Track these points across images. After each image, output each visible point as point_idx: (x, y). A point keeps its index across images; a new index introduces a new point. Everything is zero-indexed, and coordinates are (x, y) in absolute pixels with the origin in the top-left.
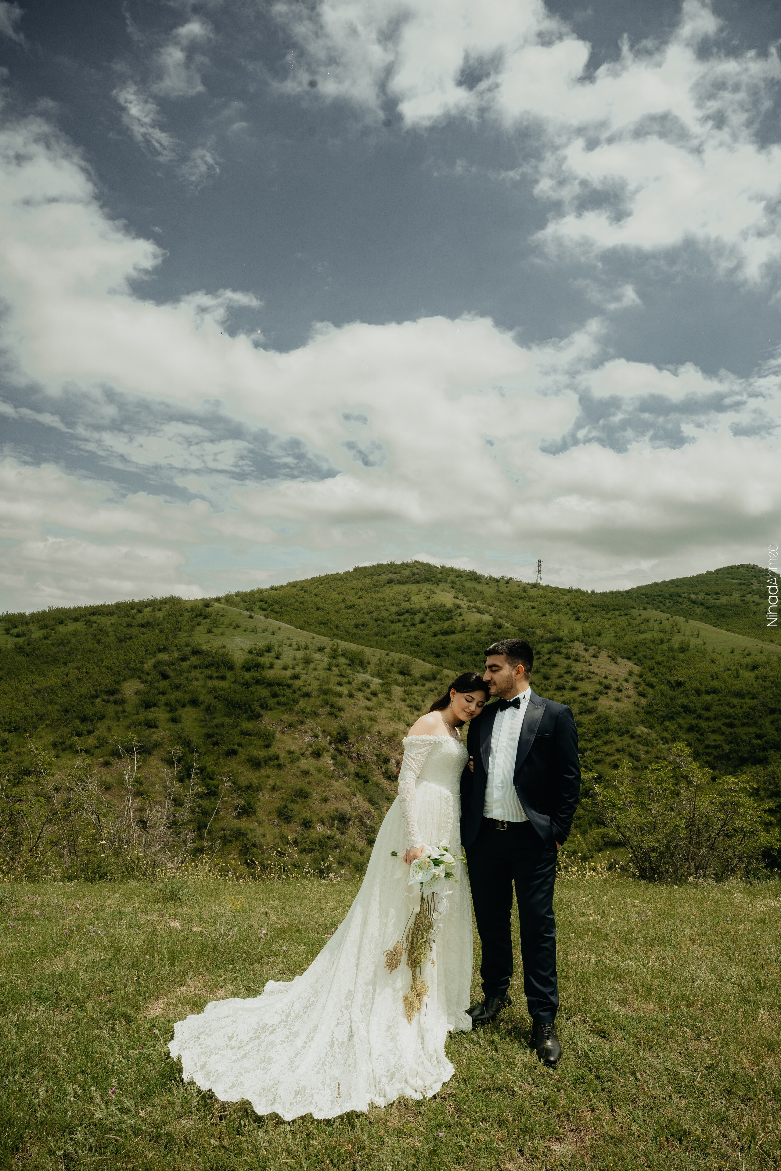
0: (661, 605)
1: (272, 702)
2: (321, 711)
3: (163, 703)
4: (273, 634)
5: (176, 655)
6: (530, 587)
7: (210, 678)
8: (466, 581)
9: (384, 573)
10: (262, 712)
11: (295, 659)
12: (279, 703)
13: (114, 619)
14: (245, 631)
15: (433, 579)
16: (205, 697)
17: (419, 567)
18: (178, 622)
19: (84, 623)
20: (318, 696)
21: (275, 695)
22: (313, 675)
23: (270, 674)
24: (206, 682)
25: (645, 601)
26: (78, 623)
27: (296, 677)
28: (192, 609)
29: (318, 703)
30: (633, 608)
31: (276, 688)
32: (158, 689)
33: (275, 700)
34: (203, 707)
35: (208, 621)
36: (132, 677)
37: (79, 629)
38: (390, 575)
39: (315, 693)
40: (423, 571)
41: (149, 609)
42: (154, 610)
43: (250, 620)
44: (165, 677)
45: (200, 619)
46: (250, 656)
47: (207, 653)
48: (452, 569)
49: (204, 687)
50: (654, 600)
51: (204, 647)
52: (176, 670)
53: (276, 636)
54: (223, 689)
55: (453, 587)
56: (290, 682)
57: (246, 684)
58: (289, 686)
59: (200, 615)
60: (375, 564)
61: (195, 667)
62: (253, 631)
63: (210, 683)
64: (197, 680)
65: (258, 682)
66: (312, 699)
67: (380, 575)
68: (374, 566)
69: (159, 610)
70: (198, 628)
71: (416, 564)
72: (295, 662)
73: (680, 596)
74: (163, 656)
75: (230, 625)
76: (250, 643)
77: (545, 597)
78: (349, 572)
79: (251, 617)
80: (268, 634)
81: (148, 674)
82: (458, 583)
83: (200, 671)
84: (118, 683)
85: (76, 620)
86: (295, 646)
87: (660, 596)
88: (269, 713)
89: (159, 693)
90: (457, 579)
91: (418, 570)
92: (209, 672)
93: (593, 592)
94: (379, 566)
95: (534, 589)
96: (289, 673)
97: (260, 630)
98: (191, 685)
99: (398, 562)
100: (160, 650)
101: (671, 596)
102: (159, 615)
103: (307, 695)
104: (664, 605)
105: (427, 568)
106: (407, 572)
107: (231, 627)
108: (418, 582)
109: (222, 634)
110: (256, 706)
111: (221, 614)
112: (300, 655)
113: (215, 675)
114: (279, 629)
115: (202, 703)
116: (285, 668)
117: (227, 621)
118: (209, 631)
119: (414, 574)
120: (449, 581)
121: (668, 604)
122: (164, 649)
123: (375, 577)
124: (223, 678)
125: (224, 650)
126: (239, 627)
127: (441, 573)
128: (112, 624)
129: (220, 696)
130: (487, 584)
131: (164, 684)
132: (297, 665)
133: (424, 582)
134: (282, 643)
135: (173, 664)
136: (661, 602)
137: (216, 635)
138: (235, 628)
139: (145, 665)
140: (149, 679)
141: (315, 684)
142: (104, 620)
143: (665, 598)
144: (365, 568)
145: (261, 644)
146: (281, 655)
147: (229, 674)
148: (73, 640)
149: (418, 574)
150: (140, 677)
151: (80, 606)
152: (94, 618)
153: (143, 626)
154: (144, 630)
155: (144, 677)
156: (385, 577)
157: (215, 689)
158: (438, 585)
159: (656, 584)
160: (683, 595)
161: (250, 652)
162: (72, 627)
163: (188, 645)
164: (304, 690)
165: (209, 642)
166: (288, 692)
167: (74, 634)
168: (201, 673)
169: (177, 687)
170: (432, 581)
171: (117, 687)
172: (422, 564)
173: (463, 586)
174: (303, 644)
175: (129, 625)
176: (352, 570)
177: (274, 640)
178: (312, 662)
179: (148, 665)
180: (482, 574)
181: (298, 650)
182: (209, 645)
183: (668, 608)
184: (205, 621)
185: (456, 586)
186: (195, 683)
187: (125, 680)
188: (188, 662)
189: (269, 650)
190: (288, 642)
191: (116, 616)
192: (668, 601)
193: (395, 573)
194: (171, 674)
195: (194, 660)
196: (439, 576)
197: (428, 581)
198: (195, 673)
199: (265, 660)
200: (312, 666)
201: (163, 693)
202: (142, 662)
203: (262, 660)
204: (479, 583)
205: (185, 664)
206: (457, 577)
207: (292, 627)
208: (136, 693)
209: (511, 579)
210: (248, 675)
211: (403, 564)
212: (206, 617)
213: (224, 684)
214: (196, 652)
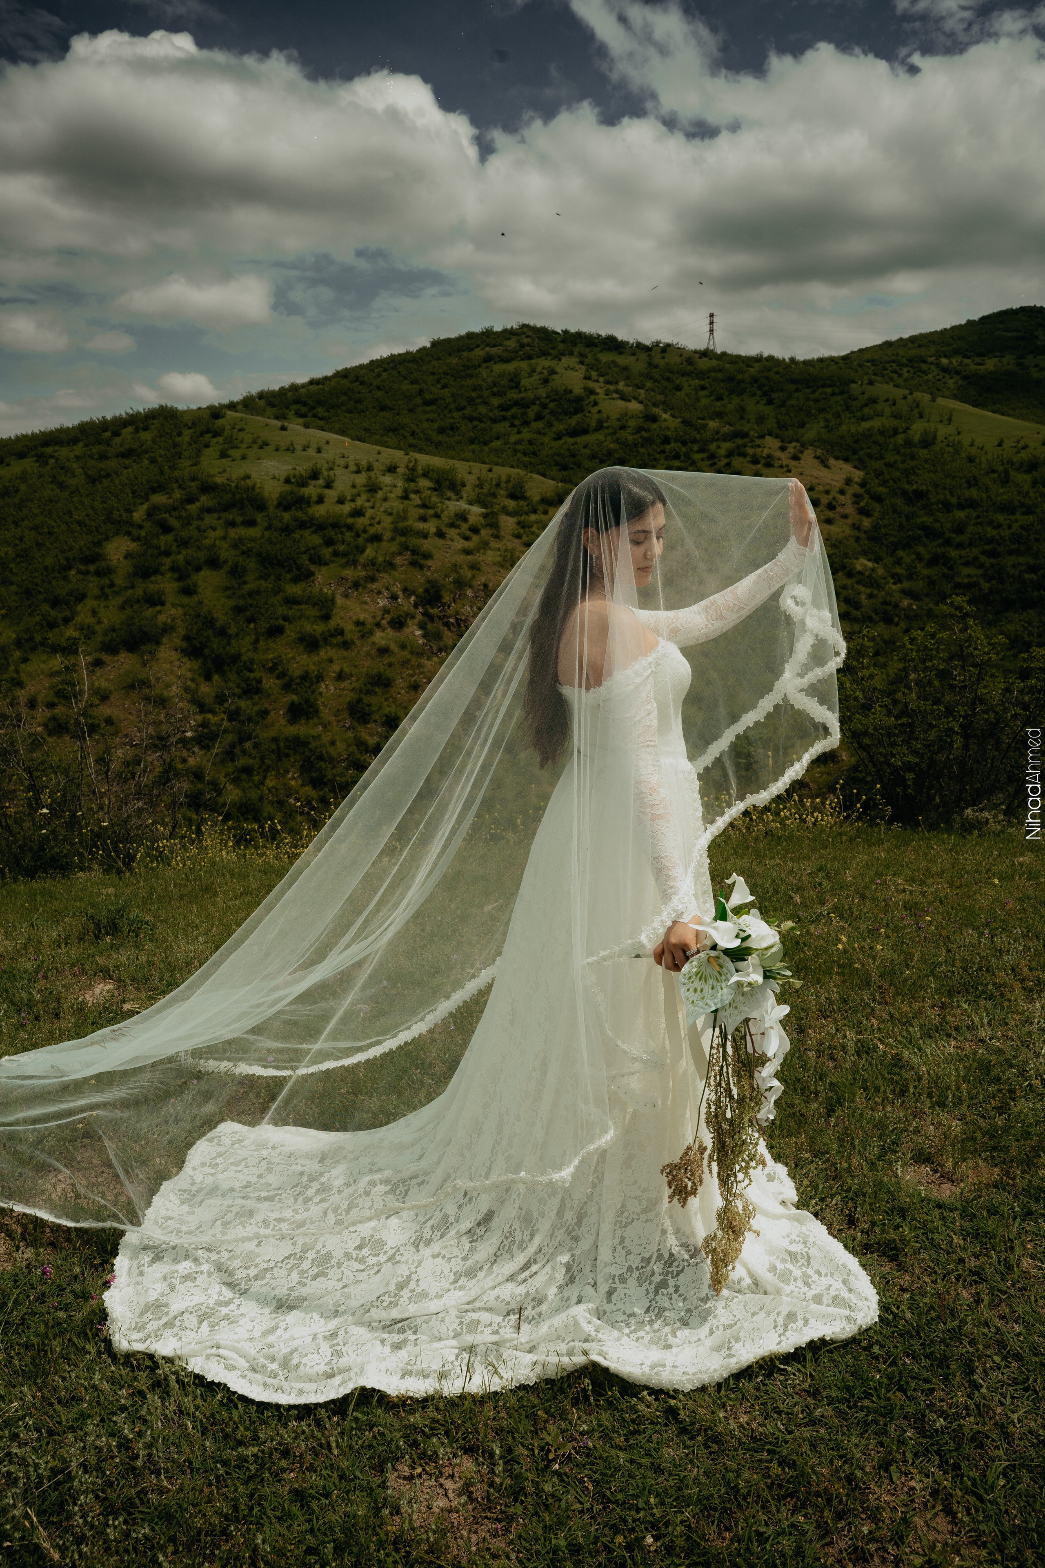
0: (895, 376)
1: (327, 552)
2: (398, 560)
3: (167, 567)
4: (319, 451)
5: (178, 495)
6: (697, 356)
7: (233, 524)
8: (601, 351)
9: (478, 346)
10: (313, 568)
11: (354, 486)
12: (336, 554)
13: (78, 449)
14: (277, 450)
15: (551, 351)
16: (226, 553)
17: (530, 334)
18: (175, 445)
19: (35, 458)
20: (393, 539)
21: (329, 542)
22: (382, 509)
23: (319, 511)
24: (227, 532)
25: (870, 371)
26: (26, 460)
27: (358, 513)
28: (194, 424)
29: (394, 547)
30: (854, 382)
31: (330, 532)
32: (158, 548)
33: (330, 549)
34: (226, 568)
35: (220, 439)
36: (117, 533)
37: (29, 469)
38: (488, 349)
39: (387, 535)
40: (537, 340)
41: (130, 429)
42: (137, 431)
43: (284, 433)
44: (166, 529)
45: (207, 437)
46: (288, 488)
47: (224, 489)
48: (579, 335)
49: (224, 538)
50: (885, 369)
51: (219, 480)
53: (323, 455)
54: (253, 540)
55: (582, 363)
56: (350, 521)
57: (287, 530)
58: (350, 528)
59: (208, 432)
60: (463, 333)
61: (209, 511)
62: (288, 450)
63: (234, 533)
64: (214, 529)
65: (303, 525)
66: (384, 544)
67: (471, 350)
68: (461, 338)
69: (146, 429)
70: (207, 452)
71: (525, 330)
72: (355, 491)
73: (925, 362)
74: (159, 499)
75: (254, 442)
76: (285, 467)
77: (720, 370)
78: (424, 348)
79: (283, 428)
80: (311, 452)
81: (140, 527)
82: (590, 356)
83: (216, 515)
84: (98, 544)
85: (22, 455)
86: (353, 468)
87: (893, 362)
88: (324, 569)
89: (160, 554)
90: (588, 350)
91: (529, 339)
92: (229, 516)
93: (792, 360)
94: (470, 336)
95: (705, 359)
96: (347, 508)
97: (299, 448)
98: (206, 538)
99: (498, 328)
100: (154, 490)
101: (910, 361)
102: (146, 436)
103: (377, 538)
104: (900, 376)
105: (542, 335)
106: (512, 344)
107: (255, 447)
108: (530, 358)
109: (244, 458)
110: (304, 560)
111: (238, 427)
112: (361, 479)
113: (239, 519)
114: (328, 443)
115: (225, 562)
116: (341, 501)
117: (248, 438)
118: (224, 455)
119: (522, 346)
120: (576, 353)
121: (906, 375)
122: (158, 488)
123: (465, 354)
124: (252, 523)
125: (248, 481)
126: (267, 445)
127: (563, 341)
128: (77, 457)
129: (250, 550)
130: (634, 354)
131: (165, 540)
132: (359, 495)
133: (539, 357)
134: (334, 463)
135: (175, 509)
136: (895, 372)
137: (233, 460)
138: (261, 448)
139: (135, 514)
140: (143, 534)
141: (387, 521)
142: (65, 453)
143: (902, 365)
144: (448, 340)
145: (303, 468)
146: (333, 482)
147: (259, 517)
148: (23, 487)
149: (528, 345)
150: (129, 534)
151: (24, 433)
152: (49, 449)
153: (123, 455)
154: (127, 462)
155: (135, 532)
156: (479, 353)
157: (240, 539)
158: (560, 360)
159: (888, 344)
160: (930, 359)
161: (287, 481)
162: (17, 467)
163: (193, 479)
164: (372, 531)
165: (224, 471)
166: (348, 536)
167: (23, 477)
168: (219, 519)
169: (184, 543)
170: (550, 354)
171: (97, 550)
172: (534, 329)
173: (597, 360)
174: (364, 463)
175: (103, 457)
176: (428, 345)
177: (321, 461)
178: (381, 489)
179: (138, 515)
180: (625, 339)
181: (358, 472)
182: (226, 476)
183: (906, 380)
184: (215, 440)
185: (587, 361)
186: (211, 533)
187: (107, 539)
188: (198, 504)
189: (315, 475)
190: (342, 462)
191: (81, 444)
192: (905, 370)
193: (494, 346)
194: (174, 522)
195: (205, 500)
196: (561, 346)
197: (544, 354)
198: (209, 519)
199: (311, 490)
200: (380, 494)
201: (167, 554)
202: (129, 511)
203: (306, 491)
204: (621, 353)
205: (193, 508)
206: (588, 346)
207: (347, 439)
208: (126, 557)
209: (668, 345)
210: (287, 516)
211: (505, 331)
212: (216, 434)
213: (253, 532)
214: (207, 488)
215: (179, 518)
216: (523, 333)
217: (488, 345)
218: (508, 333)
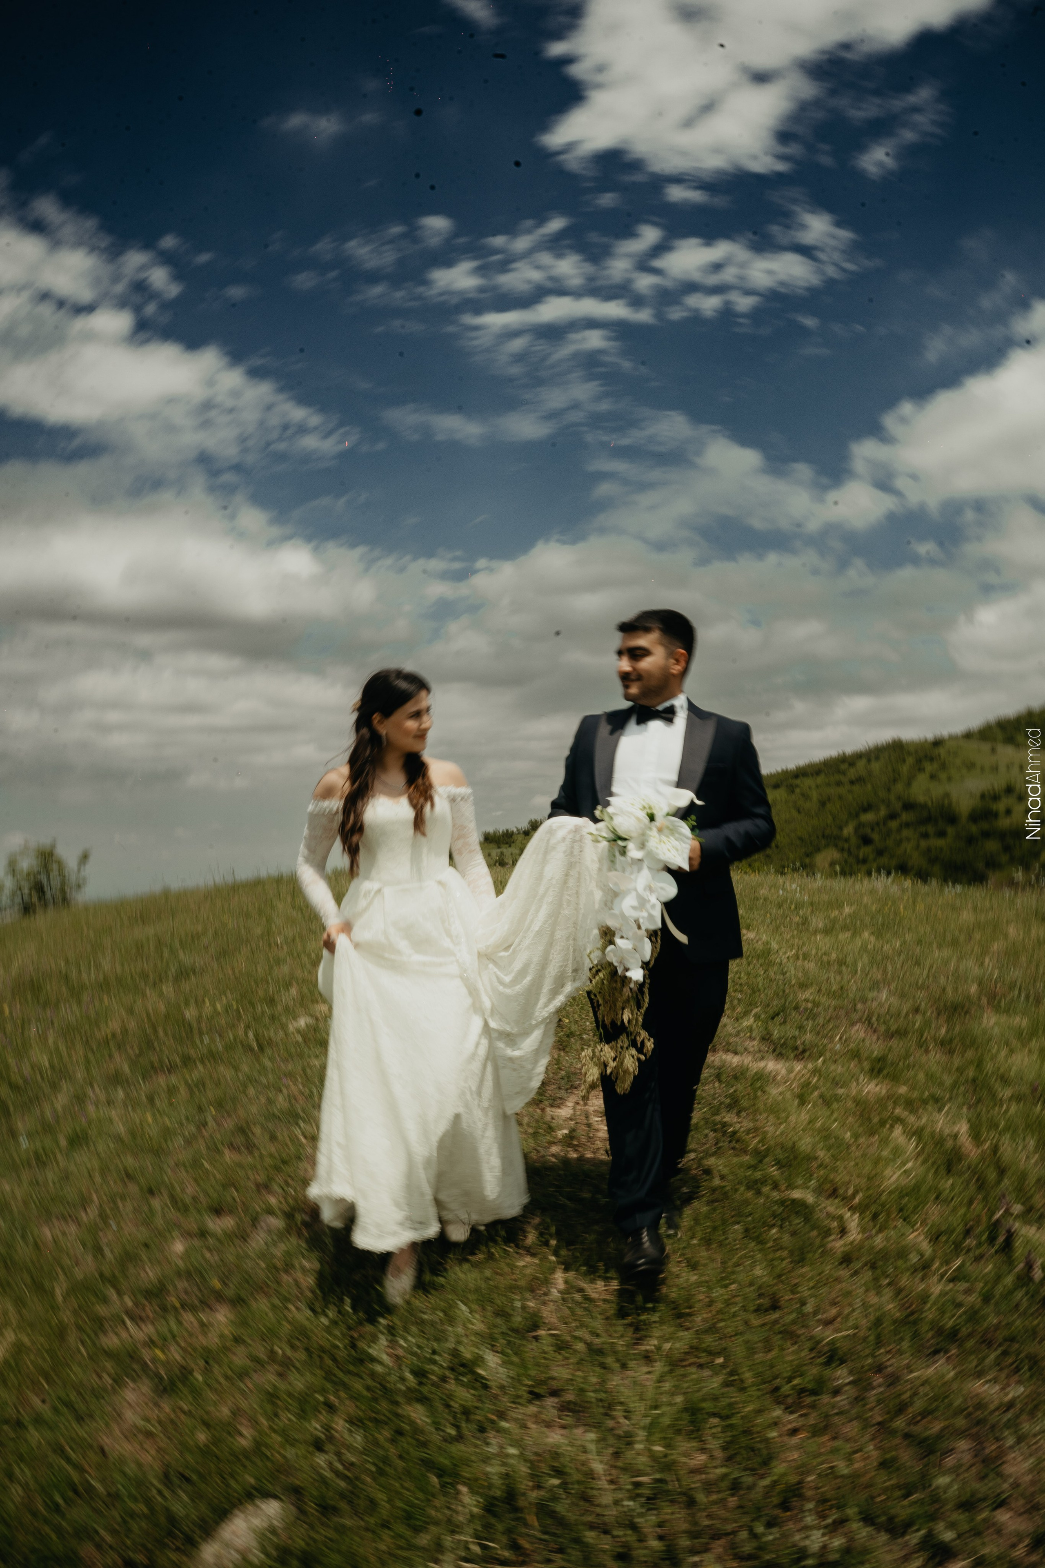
5: (883, 812)
7: (925, 836)
13: (820, 779)
14: (982, 770)
23: (1005, 823)
24: (919, 843)
28: (918, 752)
31: (1008, 840)
32: (857, 857)
33: (1007, 855)
35: (935, 764)
36: (827, 846)
41: (864, 760)
42: (870, 761)
43: (993, 755)
44: (866, 841)
45: (925, 762)
46: (981, 803)
47: (924, 806)
49: (917, 848)
51: (921, 799)
52: (881, 831)
54: (941, 849)
57: (972, 840)
59: (927, 759)
61: (907, 825)
62: (992, 769)
63: (924, 844)
64: (909, 841)
65: (987, 835)
69: (877, 759)
70: (921, 775)
74: (868, 817)
75: (964, 766)
76: (985, 784)
79: (993, 751)
80: (1013, 772)
81: (847, 840)
83: (913, 829)
84: (809, 855)
89: (859, 863)
92: (923, 829)
97: (1002, 767)
98: (899, 848)
100: (864, 810)
102: (876, 766)
107: (964, 769)
109: (950, 779)
110: (979, 866)
111: (954, 754)
113: (932, 831)
115: (912, 869)
117: (959, 761)
118: (933, 777)
122: (867, 808)
124: (942, 834)
125: (947, 798)
126: (975, 766)
128: (817, 786)
129: (936, 858)
131: (867, 851)
135: (878, 824)
137: (940, 782)
138: (969, 770)
139: (845, 830)
140: (846, 846)
142: (808, 782)
145: (1001, 785)
147: (951, 829)
150: (836, 846)
152: (798, 782)
153: (852, 782)
154: (855, 787)
155: (841, 844)
157: (929, 850)
161: (983, 797)
163: (901, 799)
165: (929, 791)
168: (915, 832)
169: (880, 853)
171: (808, 861)
175: (839, 784)
179: (848, 830)
182: (929, 795)
184: (930, 765)
186: (906, 844)
187: (818, 850)
188: (899, 820)
189: (1007, 792)
191: (822, 776)
194: (875, 836)
195: (905, 817)
198: (905, 833)
199: (1002, 805)
201: (864, 862)
202: (841, 828)
203: (997, 806)
205: (894, 824)
208: (830, 866)
210: (975, 828)
212: (932, 759)
213: (940, 842)
214: (909, 806)
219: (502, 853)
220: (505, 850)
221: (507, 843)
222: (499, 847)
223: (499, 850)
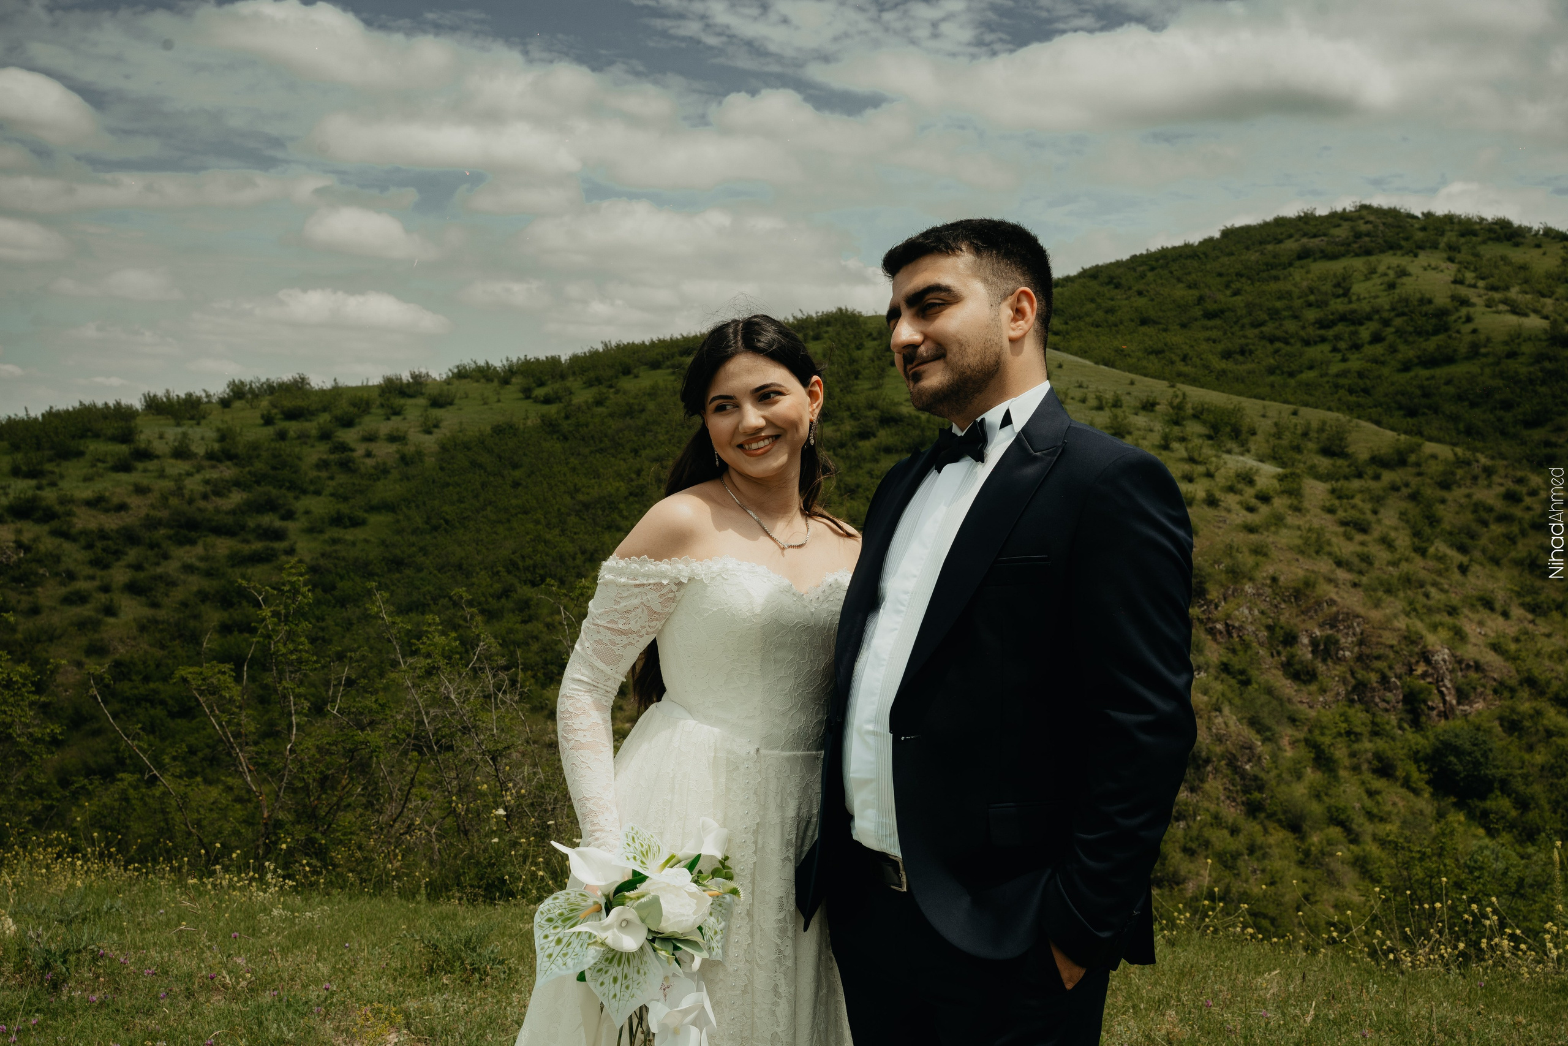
5: (848, 426)
8: (1484, 243)
9: (1290, 236)
15: (1403, 243)
17: (1372, 218)
18: (853, 361)
19: (670, 370)
26: (659, 371)
37: (661, 384)
38: (1305, 240)
40: (1381, 227)
48: (1450, 219)
52: (848, 457)
55: (1451, 260)
60: (1269, 218)
67: (1280, 242)
68: (1266, 225)
69: (817, 338)
71: (1364, 213)
78: (1211, 240)
82: (1464, 249)
85: (655, 365)
86: (1093, 402)
90: (1463, 240)
91: (1369, 227)
94: (1280, 222)
99: (1322, 211)
105: (1390, 220)
106: (1342, 232)
108: (1368, 253)
112: (1103, 418)
114: (1060, 366)
119: (1358, 236)
120: (1442, 245)
123: (1270, 247)
127: (1423, 229)
130: (1538, 246)
133: (1382, 251)
134: (1066, 395)
135: (842, 445)
144: (1247, 230)
148: (651, 406)
149: (1368, 234)
151: (661, 337)
156: (1291, 245)
158: (1416, 256)
162: (646, 380)
163: (872, 406)
167: (653, 393)
170: (1401, 248)
172: (1379, 212)
173: (1476, 255)
174: (1109, 396)
176: (1217, 235)
178: (1130, 433)
180: (1524, 223)
181: (1100, 408)
185: (1459, 257)
190: (1078, 393)
193: (1315, 236)
195: (884, 436)
196: (1420, 235)
197: (1391, 248)
204: (1516, 245)
205: (866, 445)
206: (1463, 235)
207: (1088, 362)
211: (1333, 215)
215: (847, 457)
216: (1361, 217)
217: (1305, 235)
218: (1337, 218)
219: (185, 435)
220: (190, 431)
221: (192, 418)
222: (178, 425)
223: (180, 430)
